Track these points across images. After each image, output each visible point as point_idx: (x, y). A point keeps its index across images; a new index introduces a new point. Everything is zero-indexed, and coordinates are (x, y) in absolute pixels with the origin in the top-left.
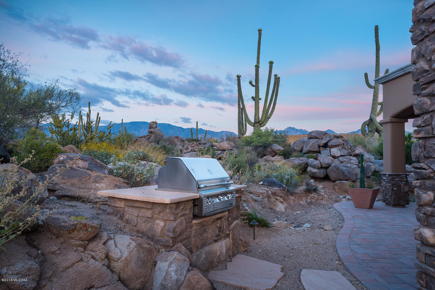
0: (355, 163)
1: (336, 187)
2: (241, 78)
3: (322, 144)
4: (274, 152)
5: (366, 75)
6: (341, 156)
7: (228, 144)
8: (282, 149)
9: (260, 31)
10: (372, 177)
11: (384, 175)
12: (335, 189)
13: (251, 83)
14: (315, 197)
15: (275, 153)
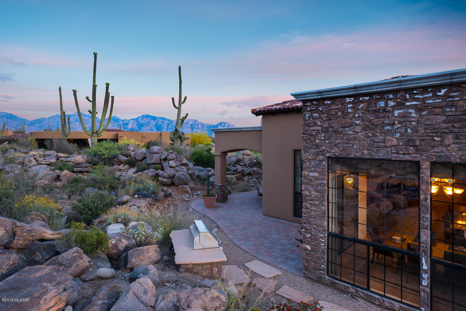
0: (186, 171)
1: (179, 190)
2: (77, 92)
3: (163, 158)
4: (120, 161)
5: (173, 99)
6: (176, 166)
7: (83, 158)
8: (127, 159)
9: (95, 55)
10: (196, 179)
11: (216, 185)
12: (178, 191)
13: (87, 98)
14: (171, 200)
15: (120, 163)
